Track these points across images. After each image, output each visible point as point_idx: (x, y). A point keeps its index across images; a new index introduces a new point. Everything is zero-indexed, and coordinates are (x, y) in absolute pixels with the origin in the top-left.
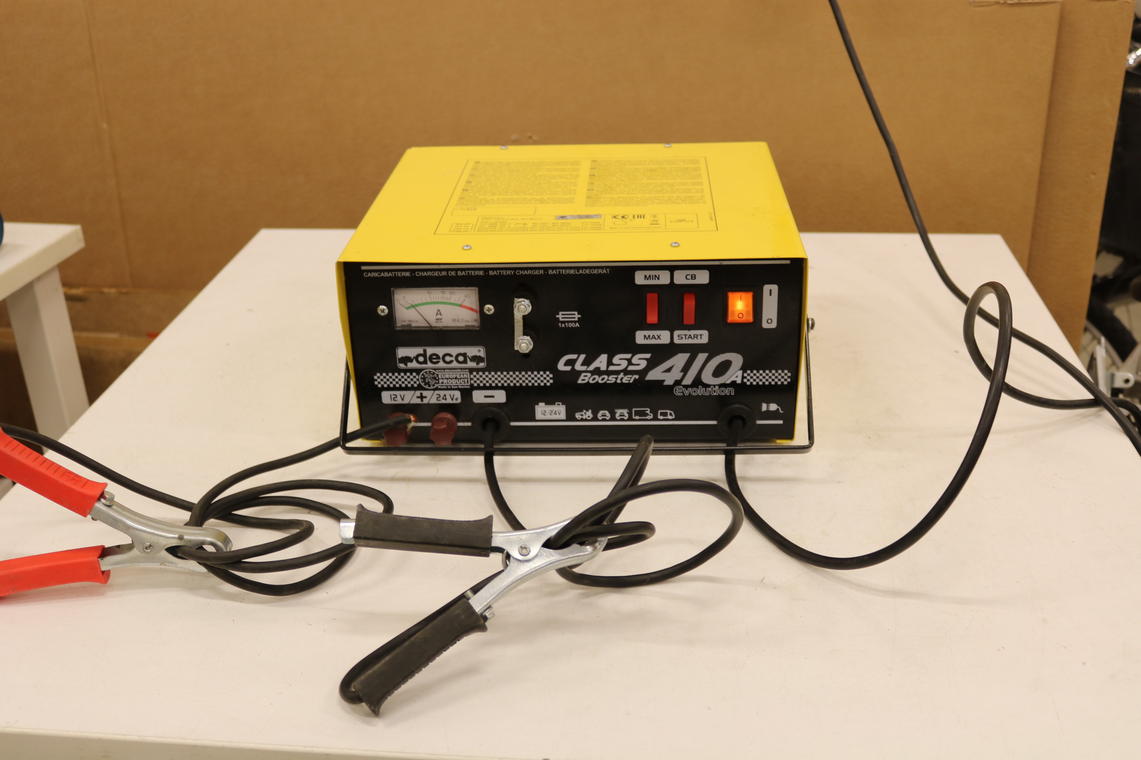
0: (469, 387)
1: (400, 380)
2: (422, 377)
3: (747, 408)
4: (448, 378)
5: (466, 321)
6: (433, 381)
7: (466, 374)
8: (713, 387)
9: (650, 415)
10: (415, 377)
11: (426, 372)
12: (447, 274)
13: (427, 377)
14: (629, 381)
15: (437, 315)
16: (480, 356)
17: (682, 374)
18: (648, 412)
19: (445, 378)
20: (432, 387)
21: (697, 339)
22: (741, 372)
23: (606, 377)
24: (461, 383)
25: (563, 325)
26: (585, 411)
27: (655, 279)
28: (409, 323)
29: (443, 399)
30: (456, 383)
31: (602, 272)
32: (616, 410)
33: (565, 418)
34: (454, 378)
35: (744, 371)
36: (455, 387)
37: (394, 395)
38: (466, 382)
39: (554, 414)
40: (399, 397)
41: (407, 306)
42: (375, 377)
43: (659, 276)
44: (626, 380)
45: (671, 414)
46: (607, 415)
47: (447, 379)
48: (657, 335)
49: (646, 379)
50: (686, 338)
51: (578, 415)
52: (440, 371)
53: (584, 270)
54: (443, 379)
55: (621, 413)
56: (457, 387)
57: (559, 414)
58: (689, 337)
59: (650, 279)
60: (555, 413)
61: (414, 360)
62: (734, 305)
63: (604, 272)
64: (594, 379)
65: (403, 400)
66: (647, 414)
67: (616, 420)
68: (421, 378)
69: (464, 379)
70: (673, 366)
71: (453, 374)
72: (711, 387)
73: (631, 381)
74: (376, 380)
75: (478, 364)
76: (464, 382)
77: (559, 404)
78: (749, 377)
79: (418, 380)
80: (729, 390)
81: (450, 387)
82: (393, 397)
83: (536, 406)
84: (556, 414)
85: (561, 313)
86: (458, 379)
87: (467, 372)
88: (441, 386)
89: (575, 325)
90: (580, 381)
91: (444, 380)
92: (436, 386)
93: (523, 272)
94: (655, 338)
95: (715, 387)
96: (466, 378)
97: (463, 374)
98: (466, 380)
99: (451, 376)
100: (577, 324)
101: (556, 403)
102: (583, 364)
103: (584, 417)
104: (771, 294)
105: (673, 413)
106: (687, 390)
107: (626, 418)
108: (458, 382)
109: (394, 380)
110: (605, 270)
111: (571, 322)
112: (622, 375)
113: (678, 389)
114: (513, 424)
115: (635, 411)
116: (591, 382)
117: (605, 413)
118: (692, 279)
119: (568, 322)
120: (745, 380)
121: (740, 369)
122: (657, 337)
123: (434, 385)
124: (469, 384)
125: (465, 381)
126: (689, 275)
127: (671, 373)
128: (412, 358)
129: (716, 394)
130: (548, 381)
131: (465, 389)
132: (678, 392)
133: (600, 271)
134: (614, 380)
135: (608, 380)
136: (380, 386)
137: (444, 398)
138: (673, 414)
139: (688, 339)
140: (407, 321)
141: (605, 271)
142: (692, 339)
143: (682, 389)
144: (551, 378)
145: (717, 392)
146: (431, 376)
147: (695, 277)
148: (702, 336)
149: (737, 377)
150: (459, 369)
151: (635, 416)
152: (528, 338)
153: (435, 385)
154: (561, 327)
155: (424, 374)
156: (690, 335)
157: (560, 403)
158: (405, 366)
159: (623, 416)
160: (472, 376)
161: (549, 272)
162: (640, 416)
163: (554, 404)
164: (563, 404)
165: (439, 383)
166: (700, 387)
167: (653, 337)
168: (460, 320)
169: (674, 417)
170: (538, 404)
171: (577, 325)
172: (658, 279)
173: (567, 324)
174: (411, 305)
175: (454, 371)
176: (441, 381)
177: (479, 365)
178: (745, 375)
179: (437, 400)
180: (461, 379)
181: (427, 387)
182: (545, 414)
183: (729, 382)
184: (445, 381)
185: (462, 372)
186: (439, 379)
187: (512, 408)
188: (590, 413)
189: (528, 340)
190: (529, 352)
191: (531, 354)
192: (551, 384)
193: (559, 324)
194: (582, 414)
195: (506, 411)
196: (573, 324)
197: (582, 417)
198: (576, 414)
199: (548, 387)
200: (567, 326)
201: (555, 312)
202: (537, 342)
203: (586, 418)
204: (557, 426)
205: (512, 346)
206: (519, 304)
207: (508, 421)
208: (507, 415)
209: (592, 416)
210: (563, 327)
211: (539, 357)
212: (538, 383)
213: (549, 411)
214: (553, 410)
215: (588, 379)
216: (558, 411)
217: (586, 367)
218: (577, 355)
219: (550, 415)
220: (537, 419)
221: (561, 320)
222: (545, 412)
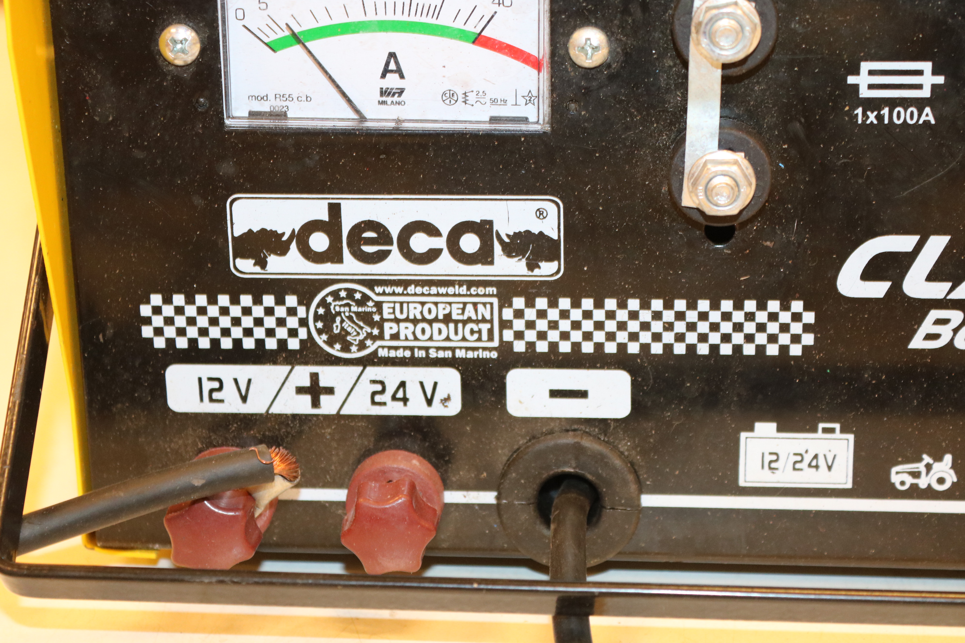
0: (494, 355)
1: (236, 322)
2: (321, 311)
4: (419, 317)
5: (494, 101)
6: (361, 328)
7: (484, 304)
10: (292, 312)
11: (335, 295)
13: (339, 314)
15: (383, 76)
16: (541, 233)
19: (407, 320)
20: (355, 354)
24: (464, 339)
25: (872, 117)
26: (927, 459)
28: (278, 105)
29: (394, 398)
30: (448, 339)
33: (849, 485)
34: (441, 317)
36: (441, 354)
37: (210, 379)
38: (485, 336)
39: (810, 465)
40: (229, 389)
41: (272, 37)
42: (145, 310)
47: (415, 321)
51: (897, 473)
52: (388, 290)
54: (397, 321)
56: (448, 354)
57: (830, 468)
60: (814, 463)
61: (294, 246)
65: (244, 399)
68: (317, 318)
69: (477, 322)
71: (436, 304)
74: (148, 321)
75: (531, 266)
76: (476, 336)
77: (832, 431)
79: (303, 322)
81: (422, 354)
82: (207, 386)
83: (743, 435)
84: (817, 467)
85: (866, 66)
86: (456, 322)
87: (492, 296)
88: (390, 348)
89: (920, 116)
91: (402, 325)
92: (371, 347)
96: (484, 320)
97: (475, 305)
98: (485, 327)
99: (430, 311)
100: (928, 110)
101: (821, 426)
102: (932, 277)
103: (923, 483)
108: (452, 336)
109: (214, 322)
111: (905, 103)
114: (651, 500)
119: (892, 103)
123: (362, 346)
124: (496, 343)
125: (480, 332)
128: (285, 238)
130: (796, 339)
131: (477, 361)
136: (159, 343)
137: (400, 395)
140: (271, 97)
144: (807, 328)
146: (354, 309)
150: (461, 283)
152: (740, 156)
153: (368, 342)
154: (864, 122)
155: (330, 299)
157: (837, 426)
158: (258, 269)
160: (508, 314)
163: (814, 430)
164: (843, 430)
165: (381, 337)
168: (472, 98)
170: (751, 428)
171: (928, 116)
173: (886, 111)
174: (287, 33)
175: (442, 290)
176: (389, 329)
177: (536, 272)
179: (374, 403)
180: (465, 322)
181: (336, 351)
182: (773, 465)
184: (406, 330)
185: (471, 295)
186: (383, 320)
187: (652, 440)
188: (946, 465)
189: (739, 166)
190: (735, 212)
191: (737, 227)
192: (805, 348)
193: (856, 112)
194: (917, 468)
195: (627, 450)
196: (912, 114)
197: (915, 481)
198: (894, 470)
199: (792, 363)
200: (886, 121)
201: (844, 61)
202: (768, 178)
203: (929, 486)
204: (818, 513)
205: (670, 192)
206: (716, 15)
207: (633, 487)
208: (632, 464)
209: (955, 480)
210: (872, 122)
211: (768, 243)
212: (757, 346)
213: (791, 455)
214: (807, 452)
215: (951, 334)
216: (825, 456)
217: (949, 285)
218: (914, 239)
219: (794, 469)
220: (742, 483)
221: (865, 93)
222: (774, 457)
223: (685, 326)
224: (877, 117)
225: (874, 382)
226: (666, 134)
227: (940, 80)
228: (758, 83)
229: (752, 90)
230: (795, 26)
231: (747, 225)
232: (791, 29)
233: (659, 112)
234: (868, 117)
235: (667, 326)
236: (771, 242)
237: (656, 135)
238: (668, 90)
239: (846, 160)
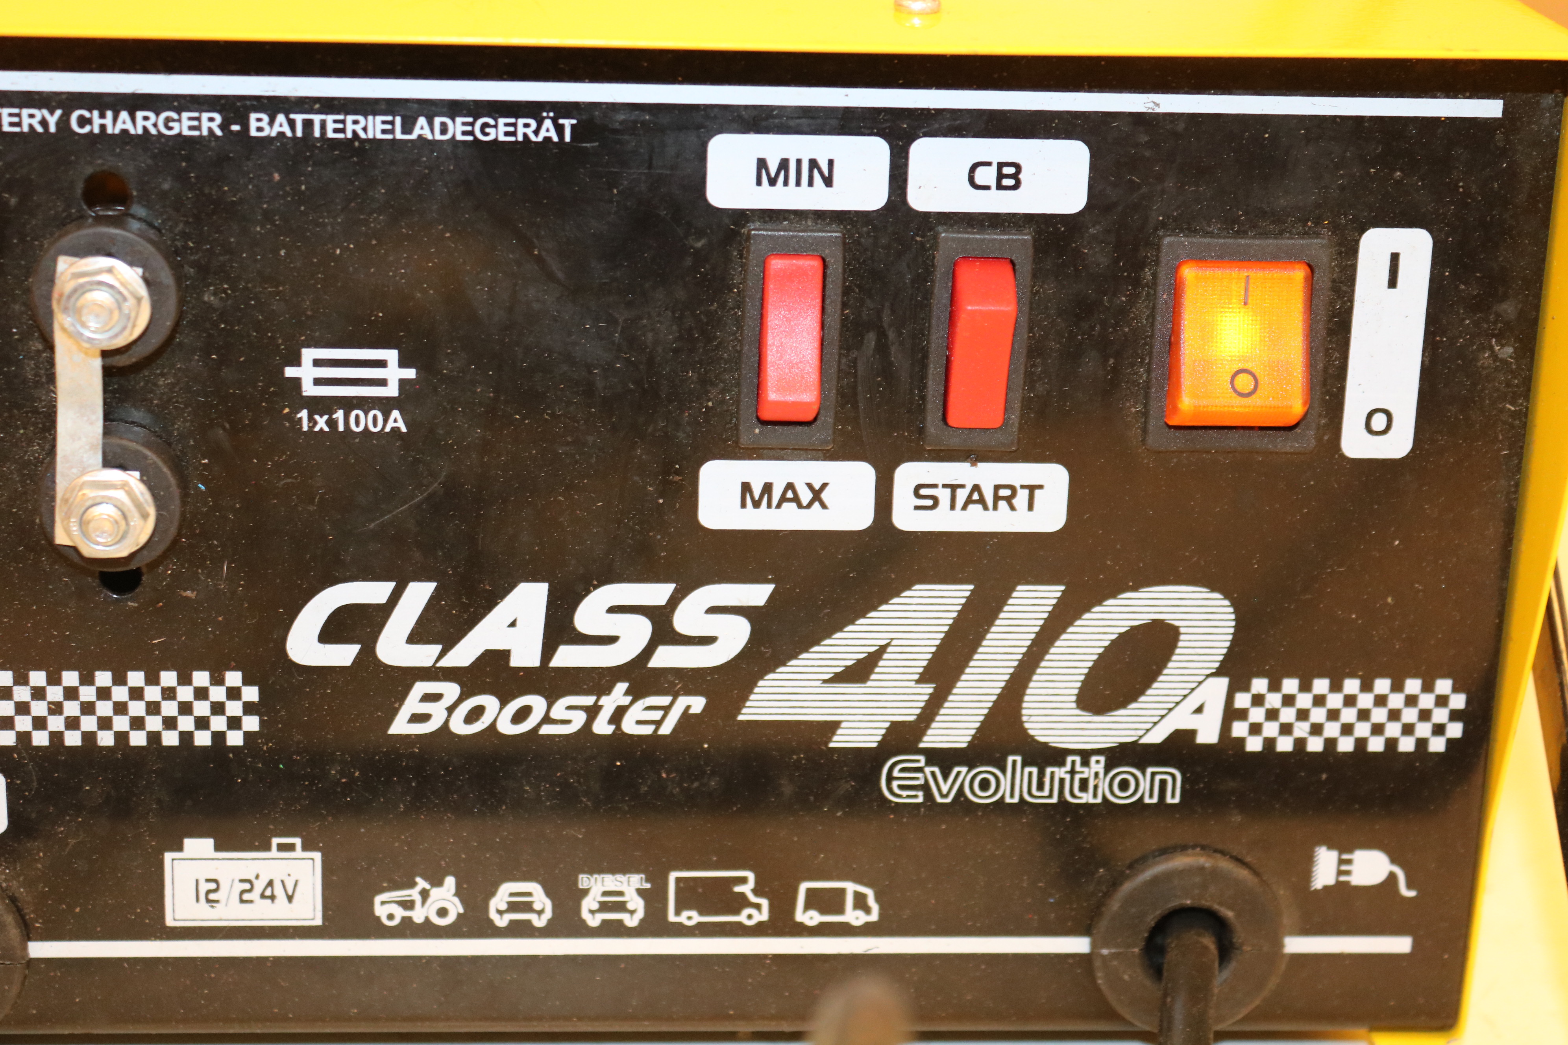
3: (1243, 873)
8: (1078, 759)
9: (758, 907)
14: (658, 723)
17: (928, 689)
18: (746, 889)
21: (1012, 508)
22: (1223, 683)
23: (537, 703)
25: (321, 423)
26: (422, 883)
27: (811, 183)
31: (536, 132)
32: (584, 881)
33: (318, 922)
35: (1238, 684)
39: (263, 896)
43: (831, 163)
44: (639, 722)
45: (860, 902)
46: (537, 906)
48: (810, 486)
49: (740, 718)
50: (953, 507)
51: (383, 903)
53: (438, 121)
55: (605, 893)
57: (290, 898)
58: (969, 501)
59: (786, 183)
60: (268, 893)
62: (1207, 333)
63: (543, 134)
64: (476, 714)
66: (741, 902)
67: (582, 931)
70: (883, 649)
72: (1070, 759)
73: (666, 729)
77: (291, 847)
78: (1257, 715)
80: (1158, 778)
83: (168, 856)
84: (272, 898)
85: (309, 354)
89: (386, 421)
90: (400, 726)
93: (108, 120)
94: (796, 499)
95: (1085, 763)
100: (396, 414)
101: (275, 841)
102: (416, 637)
103: (418, 915)
104: (1393, 283)
105: (869, 893)
106: (945, 777)
107: (631, 921)
110: (548, 123)
111: (365, 404)
112: (619, 694)
113: (903, 770)
114: (39, 949)
115: (678, 880)
116: (458, 727)
117: (529, 894)
118: (1000, 187)
119: (348, 404)
120: (1239, 729)
121: (1219, 672)
122: (806, 496)
126: (989, 164)
127: (869, 683)
129: (1092, 801)
130: (234, 723)
132: (901, 787)
133: (525, 128)
134: (579, 719)
135: (547, 719)
138: (871, 901)
139: (964, 508)
141: (548, 130)
142: (986, 508)
143: (920, 770)
144: (249, 709)
145: (1096, 787)
147: (1015, 176)
148: (1037, 492)
149: (1199, 710)
151: (678, 913)
152: (133, 478)
154: (311, 429)
156: (976, 488)
157: (297, 841)
159: (621, 907)
161: (253, 125)
162: (701, 913)
163: (267, 847)
164: (307, 847)
166: (1014, 762)
167: (790, 495)
169: (874, 917)
170: (179, 847)
171: (397, 420)
172: (828, 181)
173: (339, 415)
178: (1242, 700)
182: (212, 896)
183: (1157, 736)
187: (39, 866)
188: (448, 891)
189: (130, 492)
190: (124, 553)
191: (144, 570)
192: (247, 735)
193: (299, 416)
194: (410, 896)
195: (5, 880)
196: (375, 418)
197: (407, 914)
198: (378, 899)
199: (231, 755)
200: (341, 428)
201: (278, 346)
202: (175, 506)
203: (427, 919)
204: (278, 961)
205: (41, 525)
206: (82, 286)
207: (14, 932)
208: (13, 900)
209: (461, 911)
210: (321, 429)
211: (188, 593)
212: (182, 734)
213: (237, 881)
214: (257, 877)
215: (445, 714)
216: (283, 882)
217: (438, 648)
218: (391, 585)
219: (242, 901)
220: (170, 922)
221: (309, 390)
222: (213, 886)
223: (79, 707)
224: (328, 423)
225: (344, 780)
226: (39, 444)
227: (410, 373)
228: (163, 375)
229: (155, 384)
230: (209, 298)
231: (158, 566)
232: (205, 303)
233: (27, 412)
234: (316, 423)
235: (53, 707)
236: (193, 590)
237: (24, 444)
238: (37, 384)
239: (289, 480)
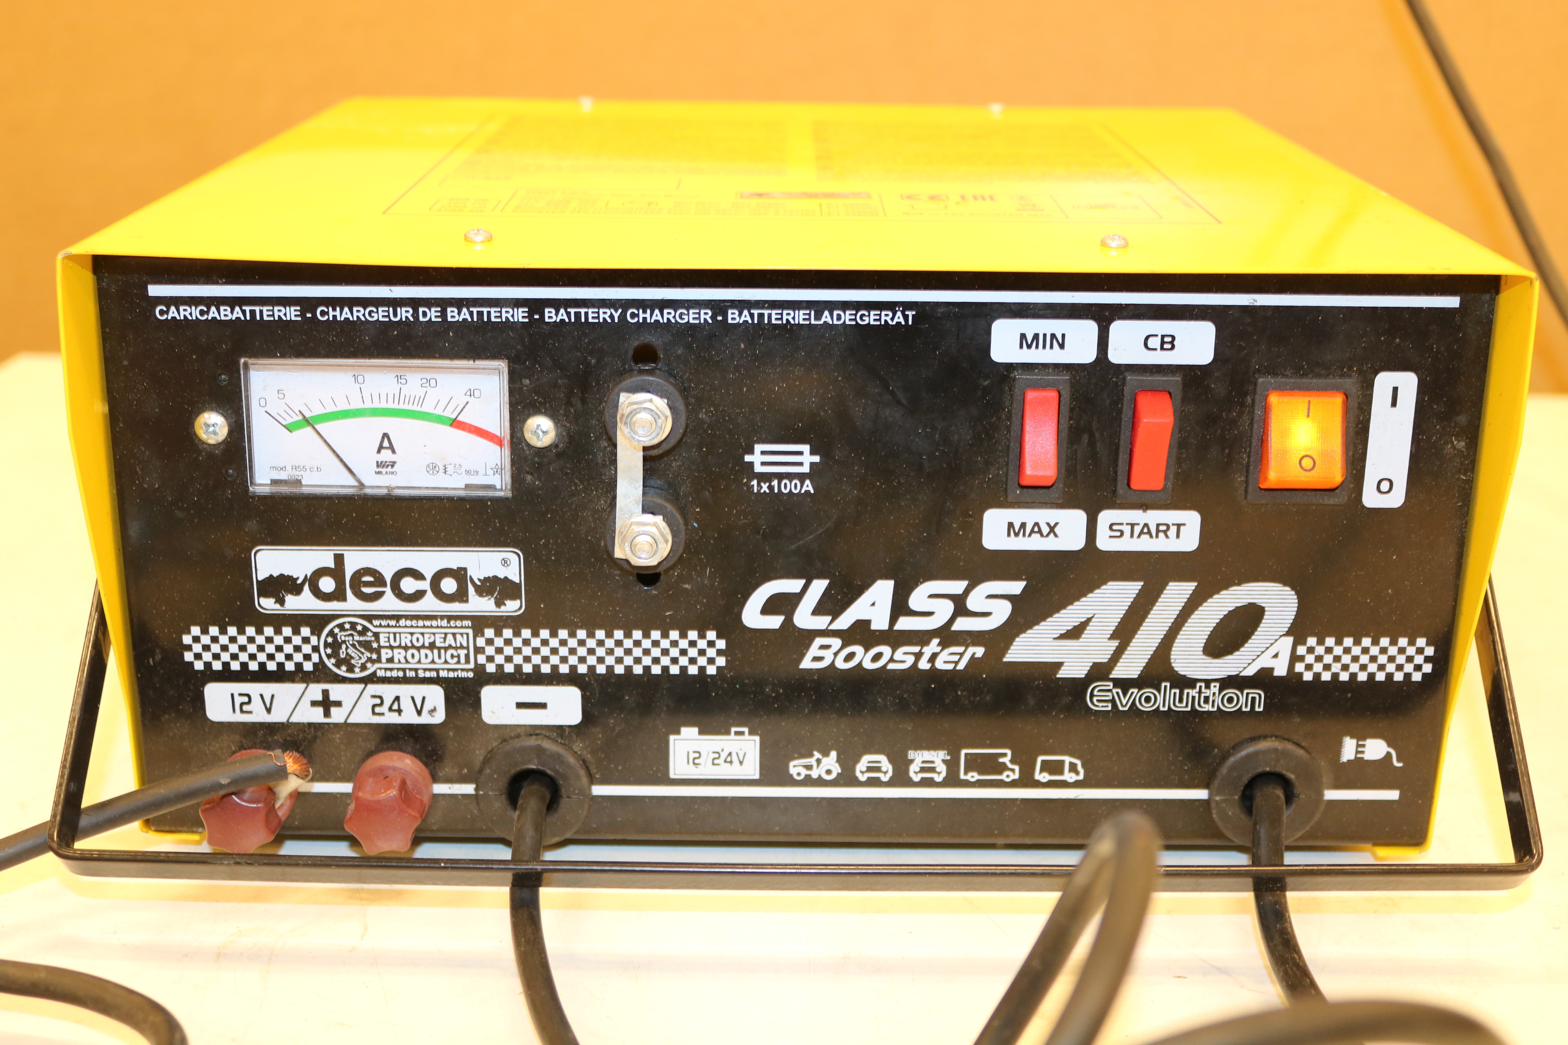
0: (471, 675)
1: (261, 648)
2: (330, 640)
3: (1301, 752)
4: (409, 644)
5: (468, 472)
6: (363, 653)
7: (462, 634)
8: (1203, 685)
9: (1013, 770)
10: (306, 640)
11: (341, 627)
12: (412, 315)
13: (344, 642)
14: (956, 663)
15: (379, 451)
16: (506, 578)
17: (1115, 643)
18: (1006, 760)
19: (400, 647)
20: (358, 674)
21: (1167, 537)
22: (1290, 640)
23: (886, 650)
24: (446, 662)
25: (765, 488)
26: (817, 755)
27: (1051, 347)
28: (296, 474)
29: (390, 709)
30: (433, 662)
31: (892, 319)
32: (911, 754)
33: (757, 777)
34: (427, 644)
35: (1299, 640)
36: (428, 674)
37: (240, 695)
38: (463, 660)
39: (725, 761)
40: (257, 703)
41: (289, 420)
42: (187, 639)
43: (1063, 336)
44: (945, 662)
45: (1073, 768)
46: (884, 769)
47: (406, 648)
48: (1048, 524)
49: (1005, 660)
50: (1132, 536)
51: (794, 766)
52: (384, 623)
53: (835, 313)
54: (391, 648)
55: (924, 762)
56: (433, 674)
57: (741, 763)
58: (1141, 532)
59: (1037, 347)
60: (729, 759)
61: (306, 587)
62: (1285, 433)
63: (896, 320)
64: (850, 657)
65: (269, 710)
66: (1003, 768)
67: (910, 783)
68: (326, 645)
69: (456, 648)
70: (1089, 620)
71: (423, 634)
72: (1198, 685)
73: (961, 666)
74: (189, 648)
75: (499, 603)
76: (456, 660)
77: (742, 733)
78: (1310, 659)
79: (316, 649)
80: (1250, 696)
81: (412, 674)
82: (239, 700)
83: (672, 738)
84: (731, 762)
85: (758, 448)
86: (439, 649)
87: (468, 627)
88: (386, 669)
89: (802, 487)
90: (807, 664)
91: (396, 651)
92: (371, 668)
93: (648, 315)
94: (1040, 532)
95: (1208, 687)
96: (462, 647)
97: (454, 635)
98: (463, 653)
99: (418, 640)
100: (808, 482)
101: (733, 729)
102: (816, 612)
103: (814, 774)
104: (1394, 404)
105: (1078, 763)
106: (1125, 695)
107: (939, 778)
108: (436, 659)
109: (243, 648)
110: (899, 314)
111: (790, 476)
112: (934, 645)
113: (1100, 691)
114: (599, 790)
115: (966, 754)
116: (841, 664)
117: (879, 762)
118: (1162, 348)
119: (780, 476)
120: (1299, 667)
121: (1287, 634)
122: (1045, 530)
123: (363, 668)
124: (472, 665)
125: (458, 656)
126: (1157, 335)
127: (1081, 640)
128: (299, 582)
129: (1211, 709)
130: (711, 661)
131: (457, 680)
132: (1098, 701)
133: (886, 316)
134: (910, 660)
135: (891, 660)
136: (199, 666)
137: (395, 707)
138: (1080, 768)
139: (1139, 536)
140: (289, 468)
141: (899, 318)
142: (1151, 536)
143: (1110, 691)
144: (720, 652)
145: (1213, 701)
146: (357, 638)
147: (1172, 343)
148: (1182, 528)
149: (1276, 656)
150: (442, 618)
151: (966, 773)
152: (659, 519)
153: (369, 665)
154: (759, 491)
155: (336, 630)
156: (1146, 525)
157: (746, 730)
158: (278, 606)
159: (933, 770)
160: (481, 642)
161: (730, 316)
162: (980, 773)
163: (728, 733)
164: (751, 733)
165: (379, 660)
166: (1166, 687)
167: (1036, 529)
168: (450, 469)
169: (1081, 777)
170: (678, 732)
171: (808, 486)
172: (1062, 346)
173: (775, 483)
174: (300, 417)
175: (428, 623)
176: (385, 654)
177: (503, 608)
178: (1301, 650)
179: (374, 713)
180: (446, 649)
181: (342, 672)
182: (697, 761)
183: (1250, 672)
184: (399, 654)
185: (451, 627)
186: (380, 647)
187: (599, 742)
188: (833, 760)
189: (658, 527)
190: (655, 563)
191: (662, 573)
192: (718, 668)
193: (752, 484)
194: (810, 762)
195: (580, 750)
196: (796, 485)
197: (808, 772)
198: (792, 764)
199: (709, 680)
200: (776, 491)
201: (741, 444)
202: (683, 536)
203: (820, 776)
204: (734, 799)
205: (606, 546)
206: (635, 410)
207: (585, 780)
208: (584, 761)
209: (840, 771)
210: (765, 491)
211: (687, 586)
212: (681, 667)
213: (711, 753)
214: (723, 750)
215: (833, 656)
216: (737, 754)
217: (829, 618)
218: (803, 582)
219: (713, 764)
220: (672, 775)
221: (758, 468)
222: (697, 755)
223: (623, 651)
224: (768, 487)
225: (773, 695)
226: (604, 500)
227: (816, 459)
228: (675, 460)
229: (671, 466)
230: (702, 416)
231: (669, 571)
232: (700, 419)
233: (598, 482)
234: (761, 487)
235: (608, 651)
236: (689, 584)
237: (596, 500)
238: (604, 465)
239: (746, 521)
